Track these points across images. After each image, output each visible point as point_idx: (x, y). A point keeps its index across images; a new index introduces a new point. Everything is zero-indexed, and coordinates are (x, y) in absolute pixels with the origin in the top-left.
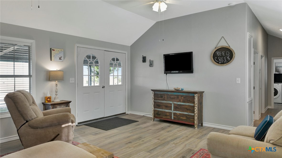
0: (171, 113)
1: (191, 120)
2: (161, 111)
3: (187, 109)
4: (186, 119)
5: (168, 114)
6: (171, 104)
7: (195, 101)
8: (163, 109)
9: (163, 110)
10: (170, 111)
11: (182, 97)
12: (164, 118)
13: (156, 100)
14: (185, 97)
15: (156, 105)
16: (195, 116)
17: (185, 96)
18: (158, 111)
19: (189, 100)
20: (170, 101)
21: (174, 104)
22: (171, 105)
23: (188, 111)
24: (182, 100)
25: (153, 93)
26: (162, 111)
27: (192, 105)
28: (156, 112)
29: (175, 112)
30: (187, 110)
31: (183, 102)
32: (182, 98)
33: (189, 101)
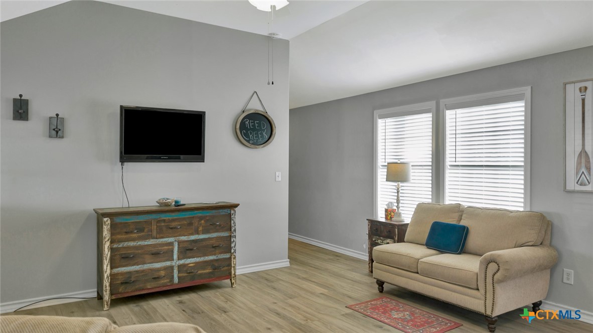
0: (172, 268)
1: (222, 269)
2: (137, 272)
3: (213, 247)
4: (211, 271)
5: (162, 273)
6: (171, 244)
7: (232, 225)
8: (144, 263)
9: (146, 267)
10: (168, 263)
11: (203, 222)
12: (149, 287)
13: (120, 241)
14: (208, 220)
15: (120, 257)
16: (232, 259)
17: (209, 216)
18: (130, 273)
19: (220, 225)
20: (169, 237)
21: (179, 243)
22: (170, 247)
23: (217, 251)
24: (201, 229)
25: (109, 222)
26: (143, 271)
27: (226, 234)
28: (120, 277)
29: (182, 262)
30: (214, 249)
31: (203, 233)
32: (201, 224)
33: (218, 227)
